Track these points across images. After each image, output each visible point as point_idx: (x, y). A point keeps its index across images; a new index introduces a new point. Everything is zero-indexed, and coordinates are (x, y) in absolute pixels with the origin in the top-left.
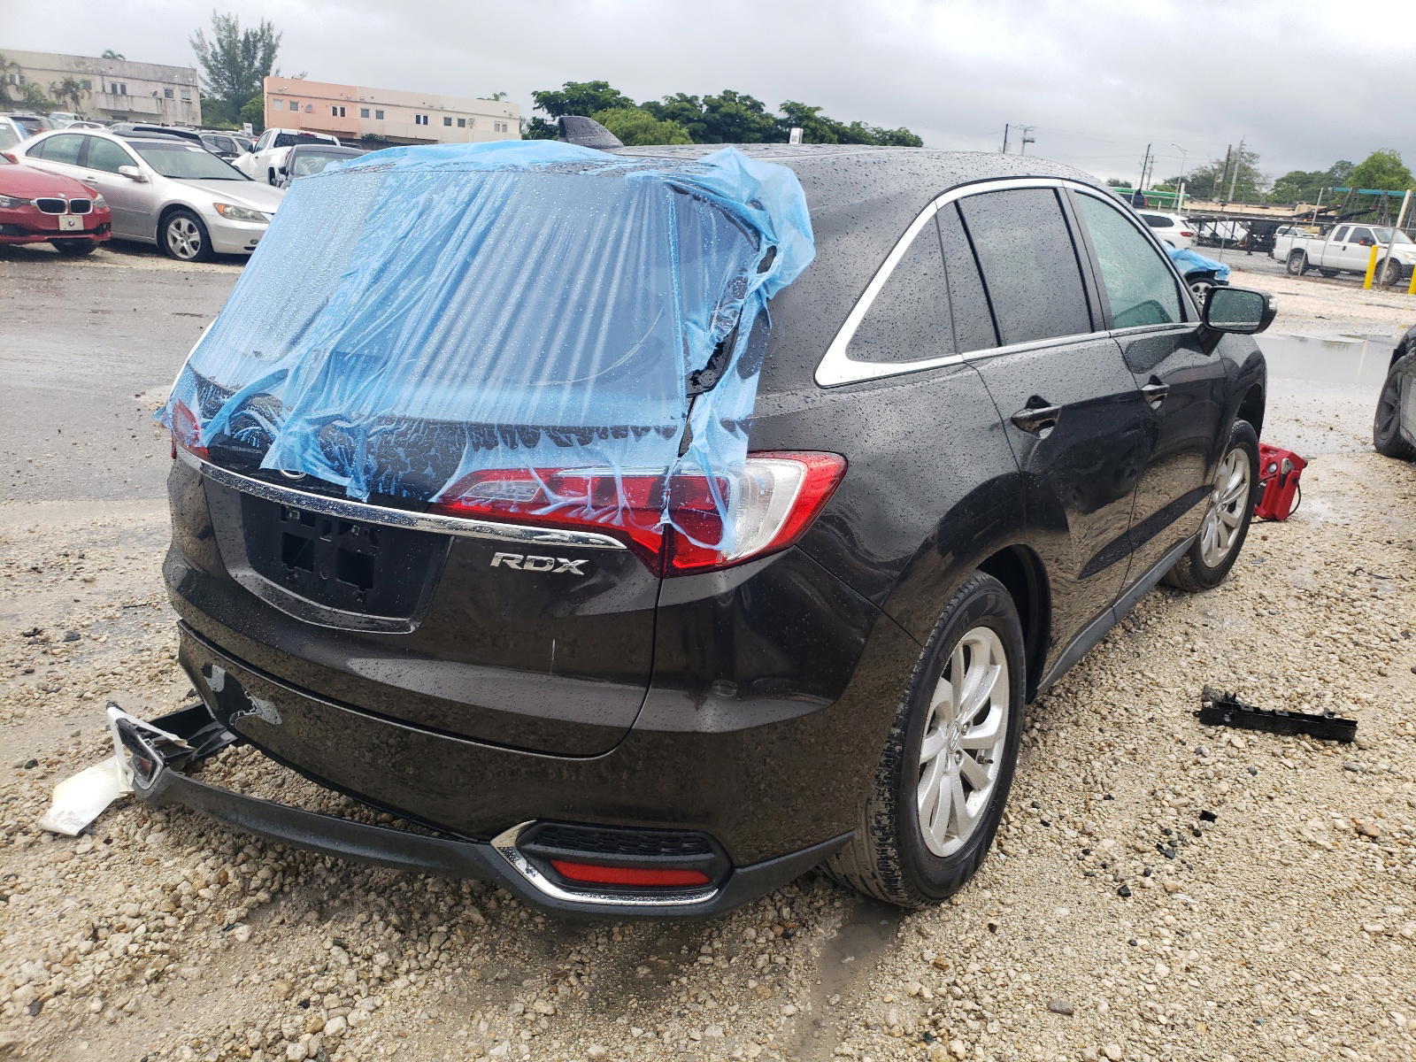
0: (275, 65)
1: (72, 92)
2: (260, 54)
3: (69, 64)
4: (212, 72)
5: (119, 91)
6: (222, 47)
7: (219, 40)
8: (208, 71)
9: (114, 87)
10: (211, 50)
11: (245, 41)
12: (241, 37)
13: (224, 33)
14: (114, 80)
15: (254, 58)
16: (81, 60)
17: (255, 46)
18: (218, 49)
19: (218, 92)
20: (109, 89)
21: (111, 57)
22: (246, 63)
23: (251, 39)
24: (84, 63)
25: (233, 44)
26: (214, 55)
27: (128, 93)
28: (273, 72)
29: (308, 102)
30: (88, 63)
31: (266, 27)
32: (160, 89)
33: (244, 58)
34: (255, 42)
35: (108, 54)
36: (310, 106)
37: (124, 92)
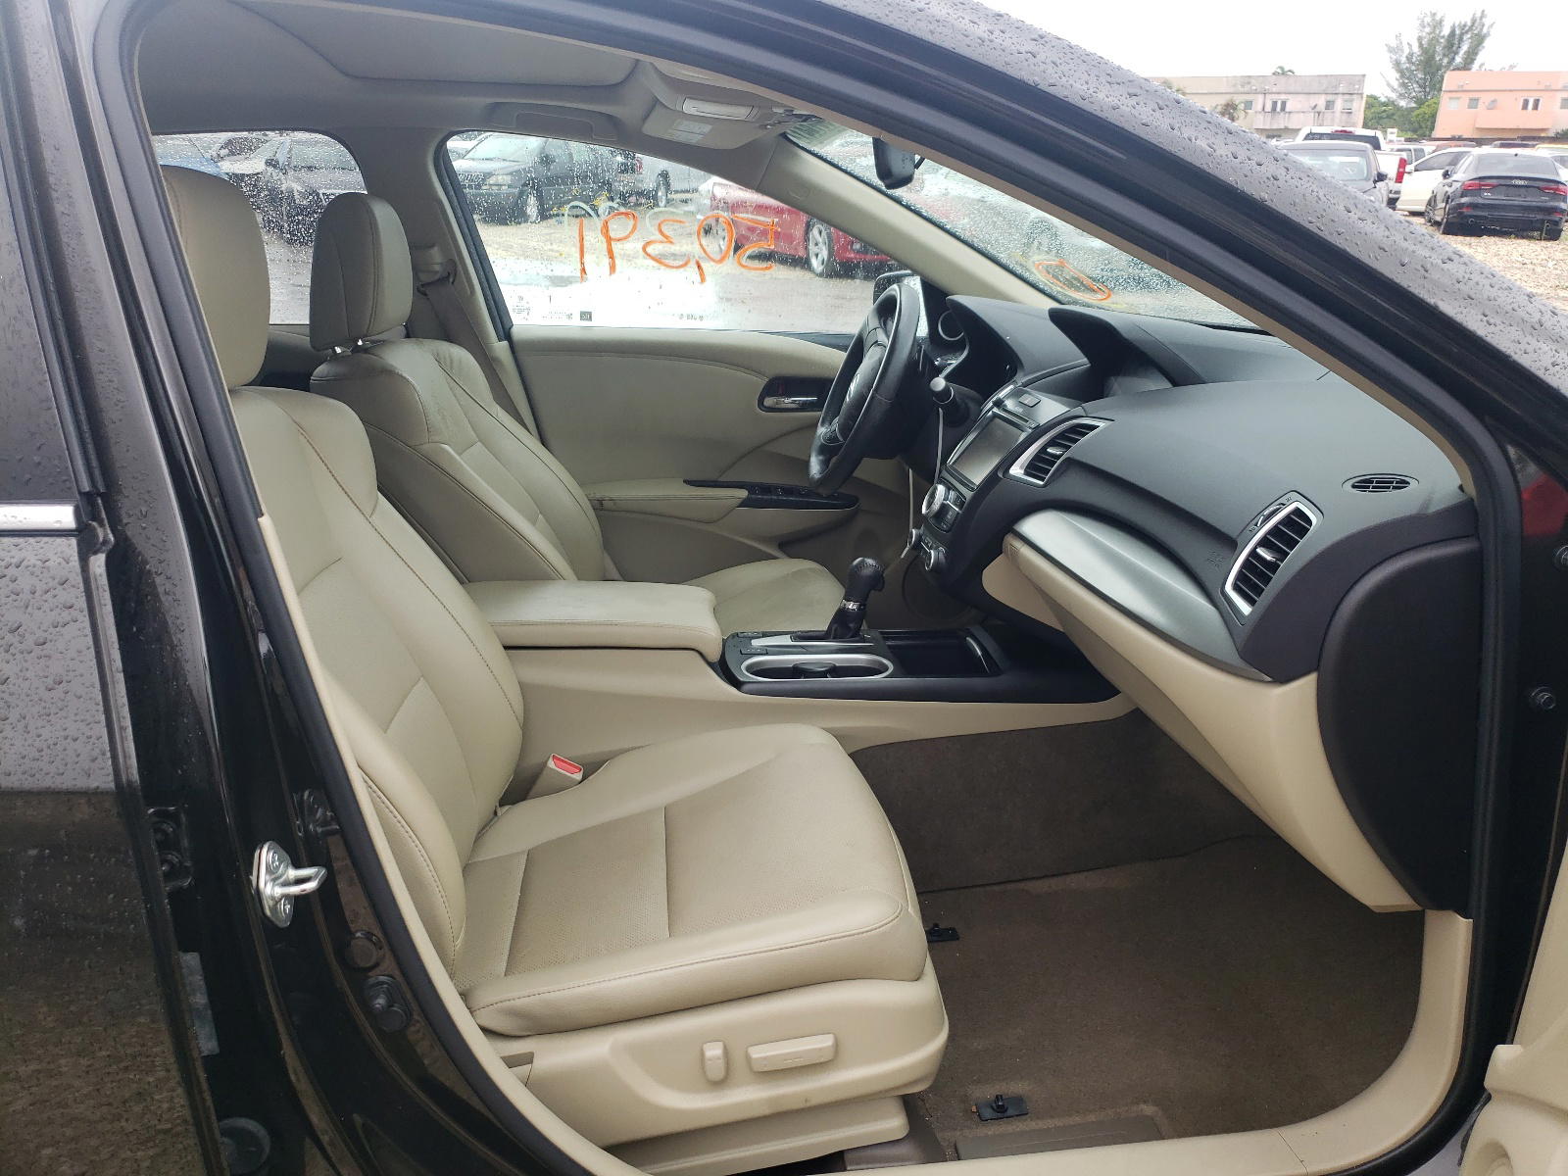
0: (1480, 59)
1: (1229, 114)
2: (1465, 47)
3: (1234, 86)
4: (1403, 75)
5: (1278, 109)
6: (1421, 45)
7: (1420, 39)
8: (1398, 75)
9: (1275, 104)
10: (1407, 51)
11: (1449, 36)
12: (1446, 31)
13: (1428, 30)
14: (1275, 97)
15: (1456, 53)
16: (1247, 80)
17: (1461, 40)
18: (1416, 49)
19: (1405, 98)
20: (1269, 108)
21: (1283, 73)
22: (1446, 61)
23: (1458, 32)
24: (1249, 83)
25: (1434, 41)
26: (1409, 59)
27: (1287, 110)
28: (1475, 66)
29: (1492, 96)
30: (1253, 81)
31: (1478, 15)
32: (1321, 101)
33: (1444, 55)
34: (1462, 34)
35: (1279, 71)
36: (1494, 101)
37: (1283, 109)
